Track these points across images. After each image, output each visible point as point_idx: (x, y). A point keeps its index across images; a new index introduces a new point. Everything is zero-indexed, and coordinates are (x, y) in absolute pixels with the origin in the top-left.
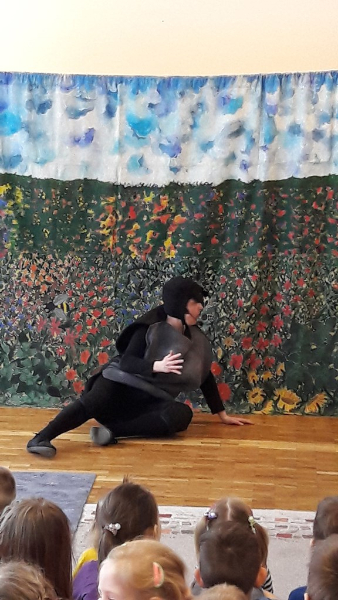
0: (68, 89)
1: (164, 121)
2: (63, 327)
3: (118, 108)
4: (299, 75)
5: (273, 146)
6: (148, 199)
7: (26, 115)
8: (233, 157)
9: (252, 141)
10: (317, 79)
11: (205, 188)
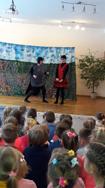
0: (27, 48)
1: (41, 53)
2: (25, 85)
3: (35, 51)
4: (62, 47)
5: (58, 58)
7: (20, 51)
8: (52, 60)
9: (55, 57)
10: (65, 48)
11: (47, 64)
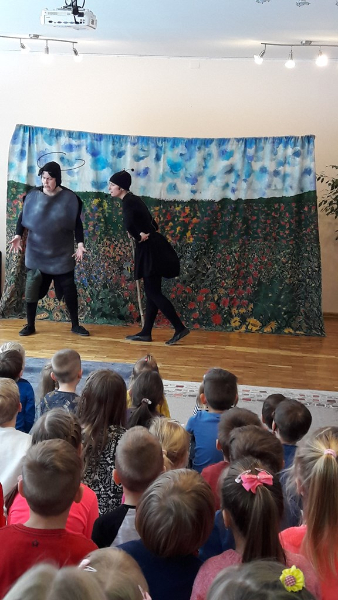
0: (134, 144)
1: (188, 164)
2: (128, 280)
3: (163, 156)
4: (266, 139)
5: (250, 179)
6: (178, 209)
7: (111, 159)
8: (227, 185)
9: (238, 176)
10: (277, 141)
11: (211, 203)
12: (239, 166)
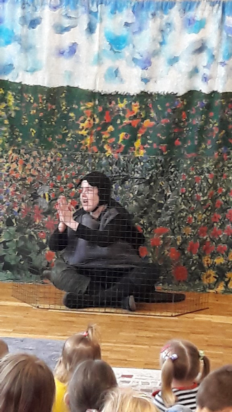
0: (55, 8)
2: (45, 214)
3: (98, 25)
5: (230, 62)
6: (121, 106)
7: (19, 30)
8: (195, 71)
9: (213, 57)
11: (171, 97)
12: (213, 42)
